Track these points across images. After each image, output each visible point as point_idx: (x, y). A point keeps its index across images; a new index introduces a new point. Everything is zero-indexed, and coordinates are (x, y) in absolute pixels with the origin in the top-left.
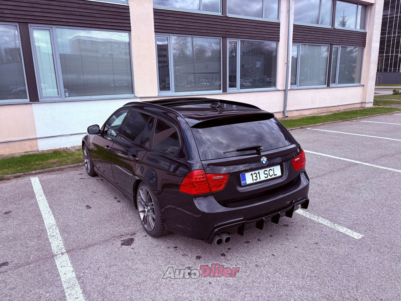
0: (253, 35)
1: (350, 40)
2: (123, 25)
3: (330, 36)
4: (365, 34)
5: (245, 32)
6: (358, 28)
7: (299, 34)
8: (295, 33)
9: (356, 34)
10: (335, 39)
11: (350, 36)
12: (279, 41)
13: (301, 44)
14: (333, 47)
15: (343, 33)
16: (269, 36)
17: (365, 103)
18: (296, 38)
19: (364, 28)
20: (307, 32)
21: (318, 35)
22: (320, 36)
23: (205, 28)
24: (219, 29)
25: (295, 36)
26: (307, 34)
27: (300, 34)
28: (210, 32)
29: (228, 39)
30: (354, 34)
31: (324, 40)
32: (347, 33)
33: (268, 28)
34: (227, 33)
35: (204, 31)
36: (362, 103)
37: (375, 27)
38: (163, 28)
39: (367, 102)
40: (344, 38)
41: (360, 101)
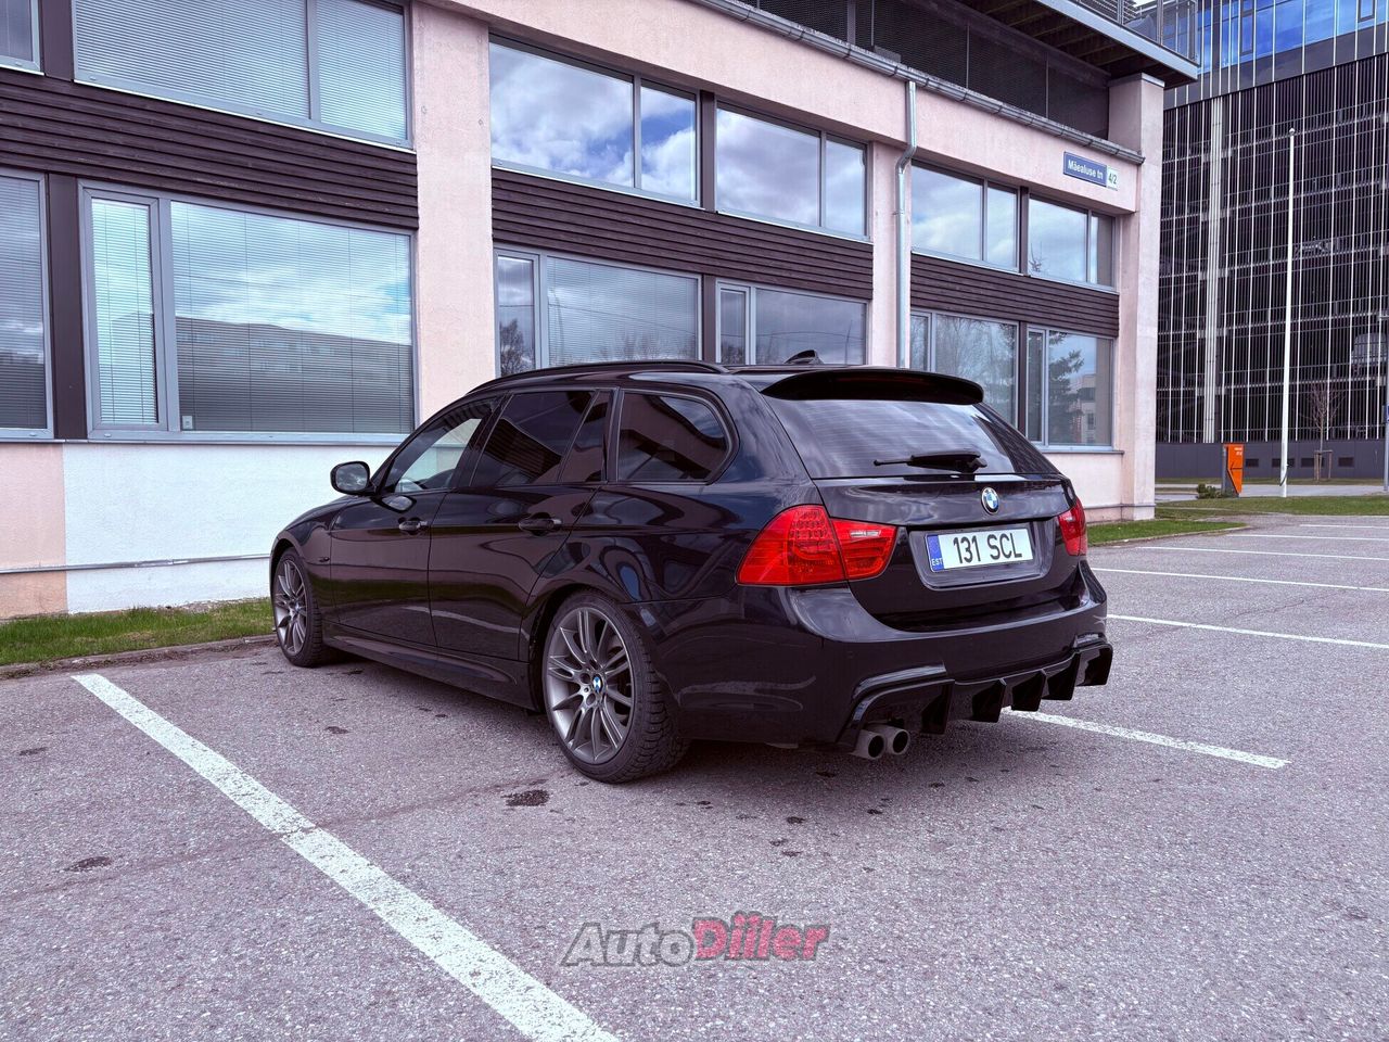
0: (793, 276)
1: (1074, 314)
2: (392, 211)
3: (1018, 298)
4: (1113, 300)
5: (772, 263)
6: (1093, 282)
7: (927, 282)
8: (916, 280)
9: (1090, 299)
10: (1030, 307)
11: (1074, 302)
12: (870, 299)
13: (934, 312)
14: (1029, 330)
15: (1053, 292)
16: (841, 282)
17: (1132, 506)
18: (919, 295)
19: (1111, 283)
20: (950, 279)
21: (982, 292)
22: (989, 293)
23: (650, 242)
24: (692, 250)
25: (916, 287)
26: (951, 286)
27: (933, 283)
28: (663, 254)
29: (718, 280)
30: (1083, 297)
31: (1000, 308)
32: (1063, 293)
33: (837, 259)
34: (718, 264)
35: (646, 250)
36: (1122, 507)
37: (1140, 281)
38: (520, 230)
39: (1136, 503)
40: (1058, 305)
41: (1116, 502)
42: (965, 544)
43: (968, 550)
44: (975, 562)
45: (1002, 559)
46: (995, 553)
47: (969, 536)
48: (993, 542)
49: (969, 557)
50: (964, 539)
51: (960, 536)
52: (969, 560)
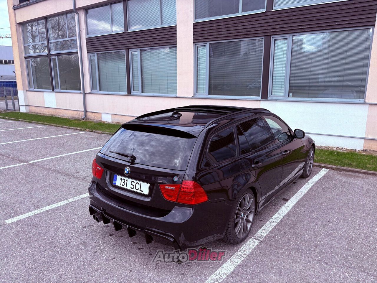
42: (124, 181)
43: (124, 182)
44: (125, 187)
45: (134, 190)
46: (132, 187)
47: (126, 179)
48: (133, 183)
49: (123, 185)
50: (124, 179)
51: (123, 178)
52: (123, 186)
